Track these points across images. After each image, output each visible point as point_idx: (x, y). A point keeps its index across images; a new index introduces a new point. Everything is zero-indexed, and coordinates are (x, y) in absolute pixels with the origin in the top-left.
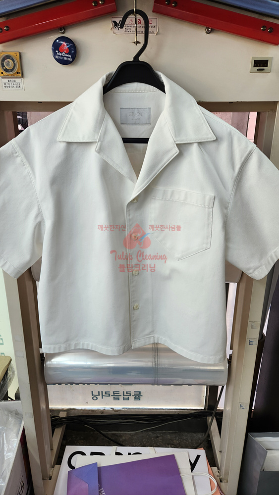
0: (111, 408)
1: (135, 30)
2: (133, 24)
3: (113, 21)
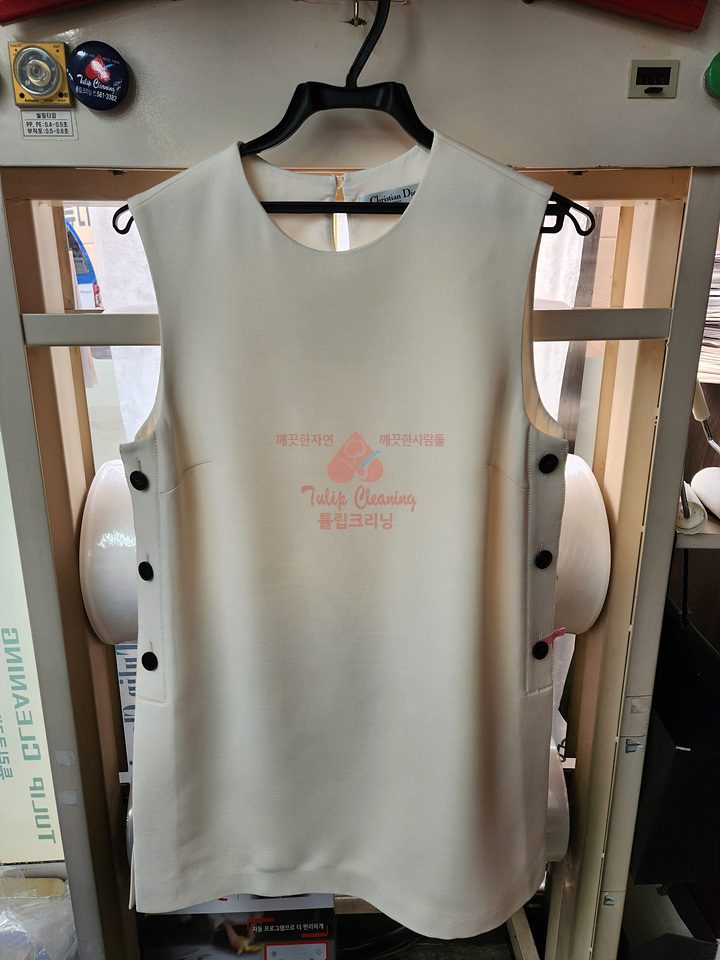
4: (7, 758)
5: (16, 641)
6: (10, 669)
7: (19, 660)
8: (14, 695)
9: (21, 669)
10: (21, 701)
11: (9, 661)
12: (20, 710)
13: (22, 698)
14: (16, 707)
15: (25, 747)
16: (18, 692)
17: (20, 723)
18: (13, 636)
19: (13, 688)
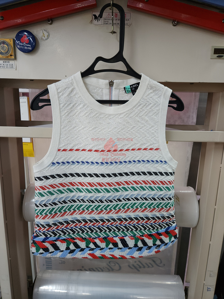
1: (111, 22)
2: (110, 18)
3: (93, 15)
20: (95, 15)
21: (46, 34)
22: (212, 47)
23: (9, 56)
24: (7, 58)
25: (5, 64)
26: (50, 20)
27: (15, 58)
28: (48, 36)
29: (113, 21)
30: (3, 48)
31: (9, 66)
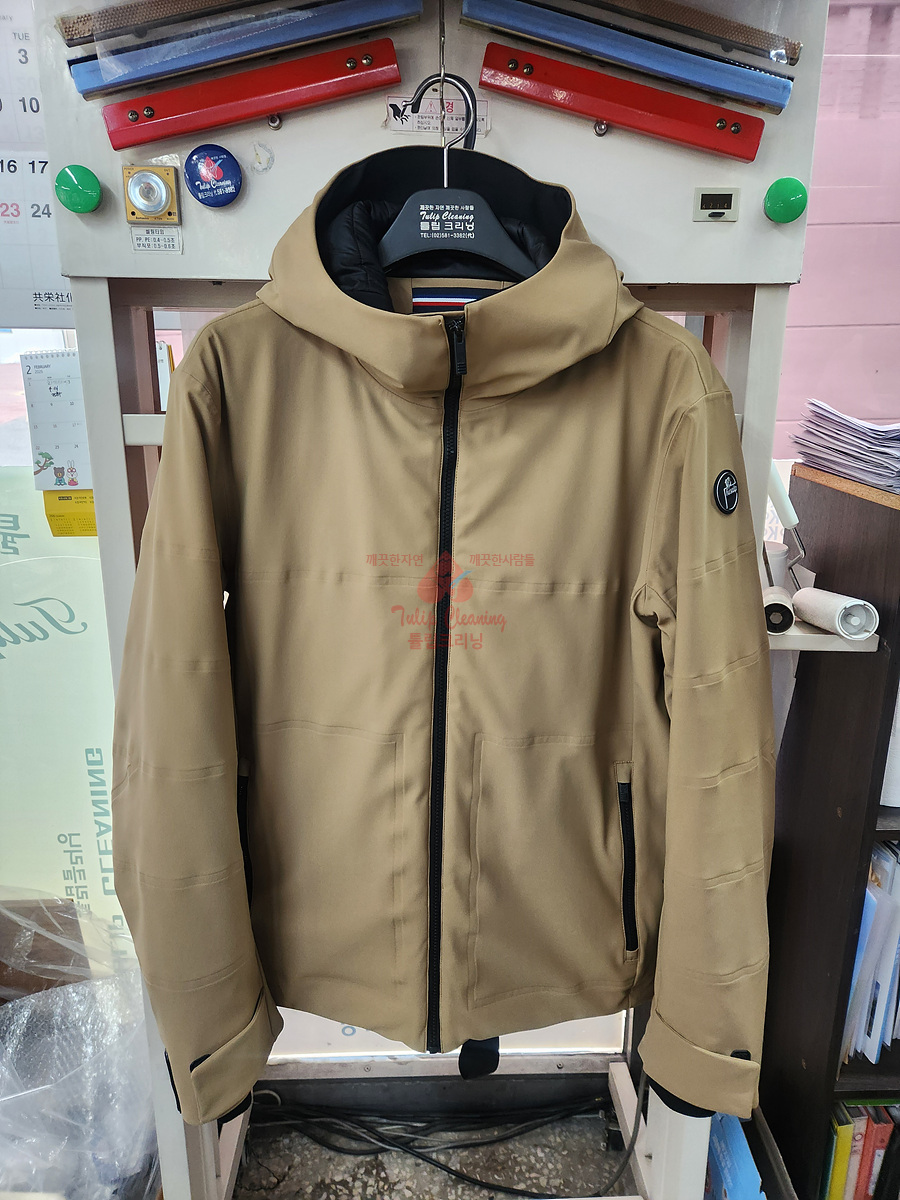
0: (388, 1056)
2: (436, 112)
3: (391, 105)
4: (86, 893)
5: (100, 763)
6: (93, 793)
7: (102, 783)
8: (97, 823)
9: (104, 793)
10: (103, 828)
11: (92, 784)
12: (102, 838)
13: (104, 825)
14: (98, 835)
15: (105, 880)
16: (99, 819)
17: (101, 853)
18: (97, 757)
19: (96, 814)
20: (394, 107)
21: (264, 156)
22: (697, 189)
23: (164, 214)
24: (157, 221)
25: (151, 236)
26: (276, 116)
27: (181, 222)
28: (271, 160)
29: (442, 122)
30: (148, 193)
31: (162, 243)
